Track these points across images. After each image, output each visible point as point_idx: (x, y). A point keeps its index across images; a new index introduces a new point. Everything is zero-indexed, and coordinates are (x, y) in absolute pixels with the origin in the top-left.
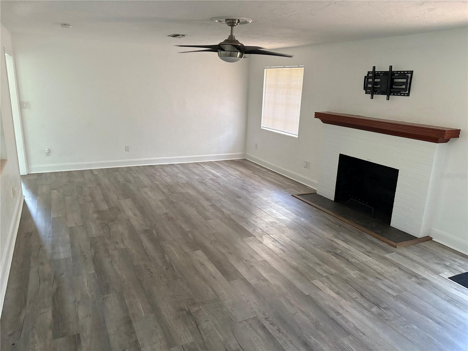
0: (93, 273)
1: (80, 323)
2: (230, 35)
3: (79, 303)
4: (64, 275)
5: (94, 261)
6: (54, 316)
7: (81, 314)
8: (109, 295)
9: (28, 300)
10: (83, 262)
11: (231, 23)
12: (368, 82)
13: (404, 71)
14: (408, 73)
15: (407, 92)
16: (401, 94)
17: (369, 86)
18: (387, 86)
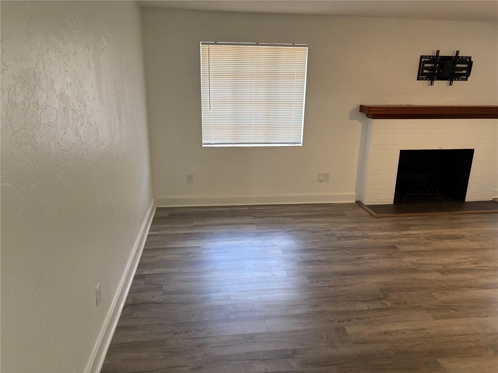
12: (424, 67)
13: (462, 57)
14: (466, 59)
15: (465, 77)
16: (459, 79)
17: (425, 71)
18: (452, 72)
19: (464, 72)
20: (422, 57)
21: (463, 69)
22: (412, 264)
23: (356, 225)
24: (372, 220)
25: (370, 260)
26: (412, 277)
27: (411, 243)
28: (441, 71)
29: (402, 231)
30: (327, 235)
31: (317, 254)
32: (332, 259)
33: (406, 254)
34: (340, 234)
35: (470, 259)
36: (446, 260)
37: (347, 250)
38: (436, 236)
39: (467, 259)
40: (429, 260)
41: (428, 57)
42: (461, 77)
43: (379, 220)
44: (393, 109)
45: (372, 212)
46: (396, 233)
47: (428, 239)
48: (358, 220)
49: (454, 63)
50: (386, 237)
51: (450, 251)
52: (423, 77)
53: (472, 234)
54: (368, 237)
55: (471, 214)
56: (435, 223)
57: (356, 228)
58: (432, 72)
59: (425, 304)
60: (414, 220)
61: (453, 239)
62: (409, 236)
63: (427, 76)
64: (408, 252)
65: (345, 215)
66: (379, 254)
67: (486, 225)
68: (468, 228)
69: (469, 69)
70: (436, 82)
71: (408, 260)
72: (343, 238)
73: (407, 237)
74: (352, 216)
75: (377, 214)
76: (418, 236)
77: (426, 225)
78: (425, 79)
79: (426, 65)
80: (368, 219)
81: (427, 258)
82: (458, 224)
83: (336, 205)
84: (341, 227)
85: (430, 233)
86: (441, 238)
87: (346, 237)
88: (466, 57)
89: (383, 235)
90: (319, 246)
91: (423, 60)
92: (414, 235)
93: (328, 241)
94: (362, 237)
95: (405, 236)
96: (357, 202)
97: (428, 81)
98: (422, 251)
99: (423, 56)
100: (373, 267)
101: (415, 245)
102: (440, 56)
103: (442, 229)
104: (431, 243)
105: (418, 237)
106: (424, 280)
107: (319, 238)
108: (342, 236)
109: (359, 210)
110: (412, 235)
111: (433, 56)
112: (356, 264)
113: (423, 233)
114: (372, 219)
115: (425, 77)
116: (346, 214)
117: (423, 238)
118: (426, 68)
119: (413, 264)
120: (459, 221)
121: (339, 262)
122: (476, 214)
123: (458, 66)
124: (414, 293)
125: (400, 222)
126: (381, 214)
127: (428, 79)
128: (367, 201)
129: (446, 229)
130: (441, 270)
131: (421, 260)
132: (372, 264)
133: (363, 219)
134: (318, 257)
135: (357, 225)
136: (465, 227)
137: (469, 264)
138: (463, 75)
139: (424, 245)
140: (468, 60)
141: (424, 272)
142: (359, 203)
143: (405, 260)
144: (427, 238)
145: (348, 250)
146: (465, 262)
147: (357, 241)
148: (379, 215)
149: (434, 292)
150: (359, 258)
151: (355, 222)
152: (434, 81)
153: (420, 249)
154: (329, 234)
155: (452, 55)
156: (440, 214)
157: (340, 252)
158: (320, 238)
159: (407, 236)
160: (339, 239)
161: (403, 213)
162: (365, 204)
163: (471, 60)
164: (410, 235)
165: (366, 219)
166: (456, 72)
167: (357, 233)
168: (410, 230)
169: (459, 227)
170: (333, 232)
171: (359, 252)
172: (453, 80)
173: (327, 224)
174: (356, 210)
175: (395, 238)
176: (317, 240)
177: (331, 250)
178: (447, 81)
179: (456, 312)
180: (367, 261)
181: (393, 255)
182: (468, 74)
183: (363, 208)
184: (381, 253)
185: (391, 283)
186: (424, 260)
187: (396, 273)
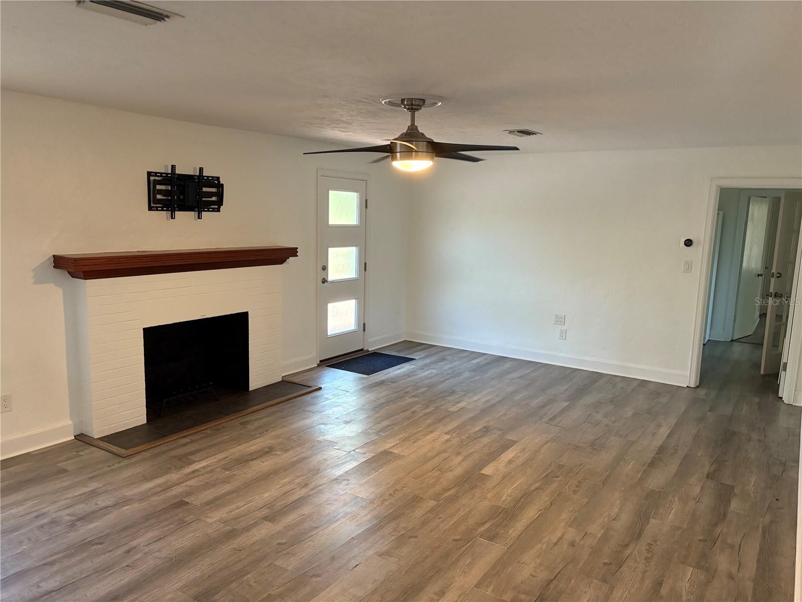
0: (655, 519)
1: (702, 484)
2: (409, 124)
3: (694, 499)
4: (699, 538)
5: (640, 535)
6: (729, 502)
7: (697, 490)
8: (654, 489)
9: (760, 531)
10: (658, 543)
11: (414, 105)
12: (156, 191)
13: (208, 177)
14: (213, 179)
15: (217, 207)
16: (208, 209)
17: (159, 197)
18: (198, 198)
19: (214, 199)
20: (149, 174)
21: (211, 194)
22: (223, 523)
23: (94, 485)
24: (122, 464)
25: (150, 547)
26: (234, 548)
27: (207, 486)
28: (182, 197)
29: (181, 468)
30: (42, 526)
31: (36, 579)
32: (75, 577)
33: (207, 508)
34: (68, 515)
35: (297, 481)
36: (266, 495)
37: (97, 544)
38: (237, 460)
39: (293, 483)
40: (245, 505)
41: (160, 175)
42: (211, 207)
43: (134, 460)
44: (121, 260)
45: (115, 449)
46: (174, 476)
47: (227, 469)
48: (94, 474)
49: (198, 186)
50: (160, 489)
51: (266, 478)
52: (157, 205)
53: (281, 440)
54: (127, 501)
55: (266, 407)
56: (225, 438)
57: (98, 490)
58: (170, 198)
59: (275, 588)
60: (192, 442)
61: (261, 456)
62: (196, 474)
63: (163, 204)
64: (209, 503)
65: (63, 471)
66: (162, 527)
67: (291, 419)
68: (271, 432)
69: (220, 195)
70: (178, 214)
71: (215, 519)
72: (78, 523)
73: (195, 477)
74: (80, 468)
75: (126, 450)
76: (211, 468)
77: (214, 445)
78: (161, 209)
79: (158, 187)
80: (114, 465)
81: (241, 504)
82: (256, 429)
83: (35, 455)
84: (66, 499)
85: (226, 458)
86: (244, 460)
87: (86, 516)
88: (212, 177)
89: (154, 488)
90: (35, 560)
91: (152, 178)
92: (203, 469)
93: (50, 539)
94: (115, 505)
95: (190, 476)
96: (78, 438)
97: (165, 212)
98: (229, 493)
99: (152, 172)
100: (163, 558)
101: (214, 486)
102: (177, 174)
103: (239, 445)
104: (235, 475)
105: (211, 471)
106: (253, 544)
107: (26, 541)
108: (74, 518)
109: (87, 451)
110: (201, 469)
111: (167, 174)
112: (127, 566)
113: (216, 460)
114: (119, 463)
115: (160, 206)
116: (64, 468)
117: (219, 469)
118: (160, 192)
119: (225, 522)
120: (256, 424)
121: (93, 576)
122: (272, 407)
123: (205, 189)
124: (249, 576)
125: (173, 453)
126: (134, 447)
127: (165, 209)
128: (97, 431)
129: (246, 443)
130: (268, 516)
131: (233, 510)
132: (158, 554)
133: (102, 468)
134: (41, 585)
135: (96, 483)
136: (267, 431)
137: (298, 489)
138: (213, 203)
139: (226, 481)
140: (216, 182)
141: (247, 529)
142: (82, 438)
143: (209, 520)
144: (225, 469)
145: (101, 543)
146: (292, 488)
147: (111, 518)
148: (130, 451)
149: (276, 560)
150: (129, 552)
151: (90, 478)
152: (176, 212)
153: (223, 491)
154: (45, 524)
155: (192, 174)
156: (226, 420)
157: (84, 555)
158: (29, 539)
159: (193, 475)
160: (72, 525)
161: (171, 434)
162: (96, 437)
163: (220, 182)
164: (197, 470)
165: (109, 466)
166: (203, 199)
167: (103, 501)
168: (195, 462)
169: (260, 434)
170: (54, 516)
171: (123, 538)
172: (201, 212)
173: (31, 503)
174: (81, 453)
175: (176, 485)
176: (24, 547)
177: (65, 557)
178: (193, 212)
179: (319, 578)
180: (146, 550)
181: (186, 519)
182: (220, 203)
183: (94, 446)
184: (165, 523)
185: (206, 576)
186: (238, 508)
187: (208, 552)
